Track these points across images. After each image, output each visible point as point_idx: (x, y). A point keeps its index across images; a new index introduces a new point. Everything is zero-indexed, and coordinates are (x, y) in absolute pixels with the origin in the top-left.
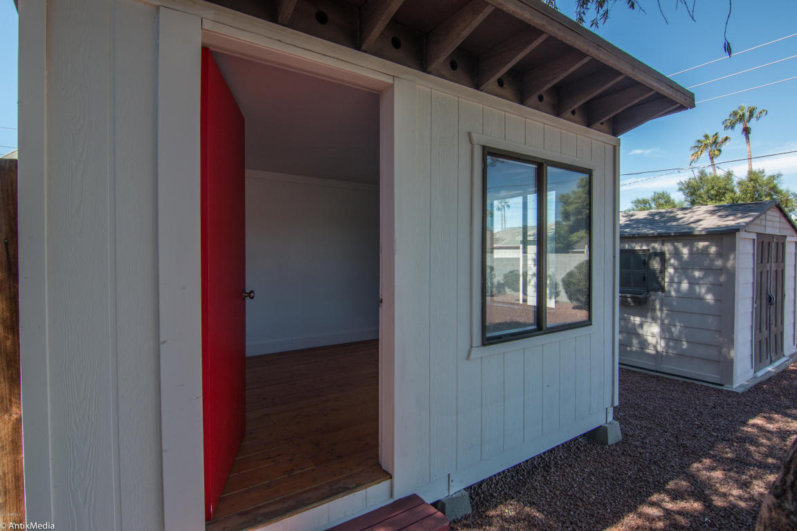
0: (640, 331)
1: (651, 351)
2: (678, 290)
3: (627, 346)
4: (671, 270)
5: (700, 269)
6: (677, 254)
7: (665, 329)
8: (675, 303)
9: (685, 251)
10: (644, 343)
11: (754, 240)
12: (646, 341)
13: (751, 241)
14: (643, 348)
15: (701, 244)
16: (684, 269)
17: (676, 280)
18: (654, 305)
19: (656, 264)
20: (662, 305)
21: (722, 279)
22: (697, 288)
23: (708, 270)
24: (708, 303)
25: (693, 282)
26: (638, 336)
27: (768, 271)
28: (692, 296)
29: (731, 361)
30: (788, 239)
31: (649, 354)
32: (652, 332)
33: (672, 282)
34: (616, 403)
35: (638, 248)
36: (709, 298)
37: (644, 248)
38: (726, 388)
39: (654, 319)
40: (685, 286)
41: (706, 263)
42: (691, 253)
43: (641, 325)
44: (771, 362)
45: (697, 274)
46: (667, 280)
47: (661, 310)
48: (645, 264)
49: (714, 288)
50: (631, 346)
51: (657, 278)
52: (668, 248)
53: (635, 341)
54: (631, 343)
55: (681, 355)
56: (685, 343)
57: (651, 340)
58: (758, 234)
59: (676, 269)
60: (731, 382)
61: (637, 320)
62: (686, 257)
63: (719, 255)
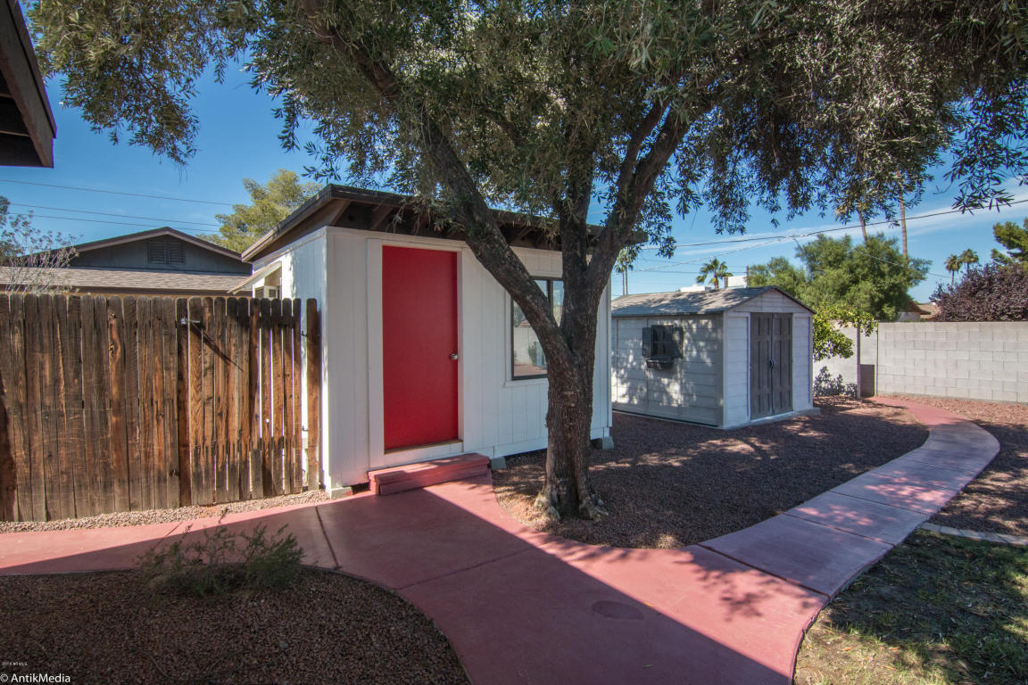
0: (668, 390)
1: (675, 405)
2: (690, 356)
3: (659, 402)
4: (686, 341)
5: (702, 340)
6: (690, 328)
7: (683, 387)
8: (688, 367)
9: (694, 326)
10: (670, 399)
11: (747, 318)
12: (671, 397)
13: (745, 319)
14: (669, 403)
15: (703, 322)
16: (694, 340)
17: (689, 349)
18: (676, 369)
19: (676, 337)
20: (681, 368)
21: (715, 347)
22: (701, 354)
23: (707, 341)
24: (708, 366)
25: (699, 350)
26: (667, 393)
27: (768, 342)
28: (698, 361)
29: (721, 408)
30: (795, 315)
31: (673, 407)
32: (675, 389)
33: (686, 350)
34: (610, 425)
35: (665, 324)
36: (708, 361)
37: (670, 324)
38: (719, 428)
39: (676, 379)
40: (695, 353)
41: (707, 335)
42: (698, 328)
43: (668, 385)
44: (773, 414)
45: (702, 344)
46: (684, 349)
47: (680, 372)
48: (671, 337)
49: (711, 353)
50: (662, 402)
51: (677, 348)
52: (684, 324)
53: (665, 398)
54: (662, 399)
55: (693, 406)
56: (695, 397)
57: (675, 396)
58: (752, 314)
59: (689, 340)
60: (722, 423)
61: (665, 381)
62: (695, 330)
63: (714, 329)
